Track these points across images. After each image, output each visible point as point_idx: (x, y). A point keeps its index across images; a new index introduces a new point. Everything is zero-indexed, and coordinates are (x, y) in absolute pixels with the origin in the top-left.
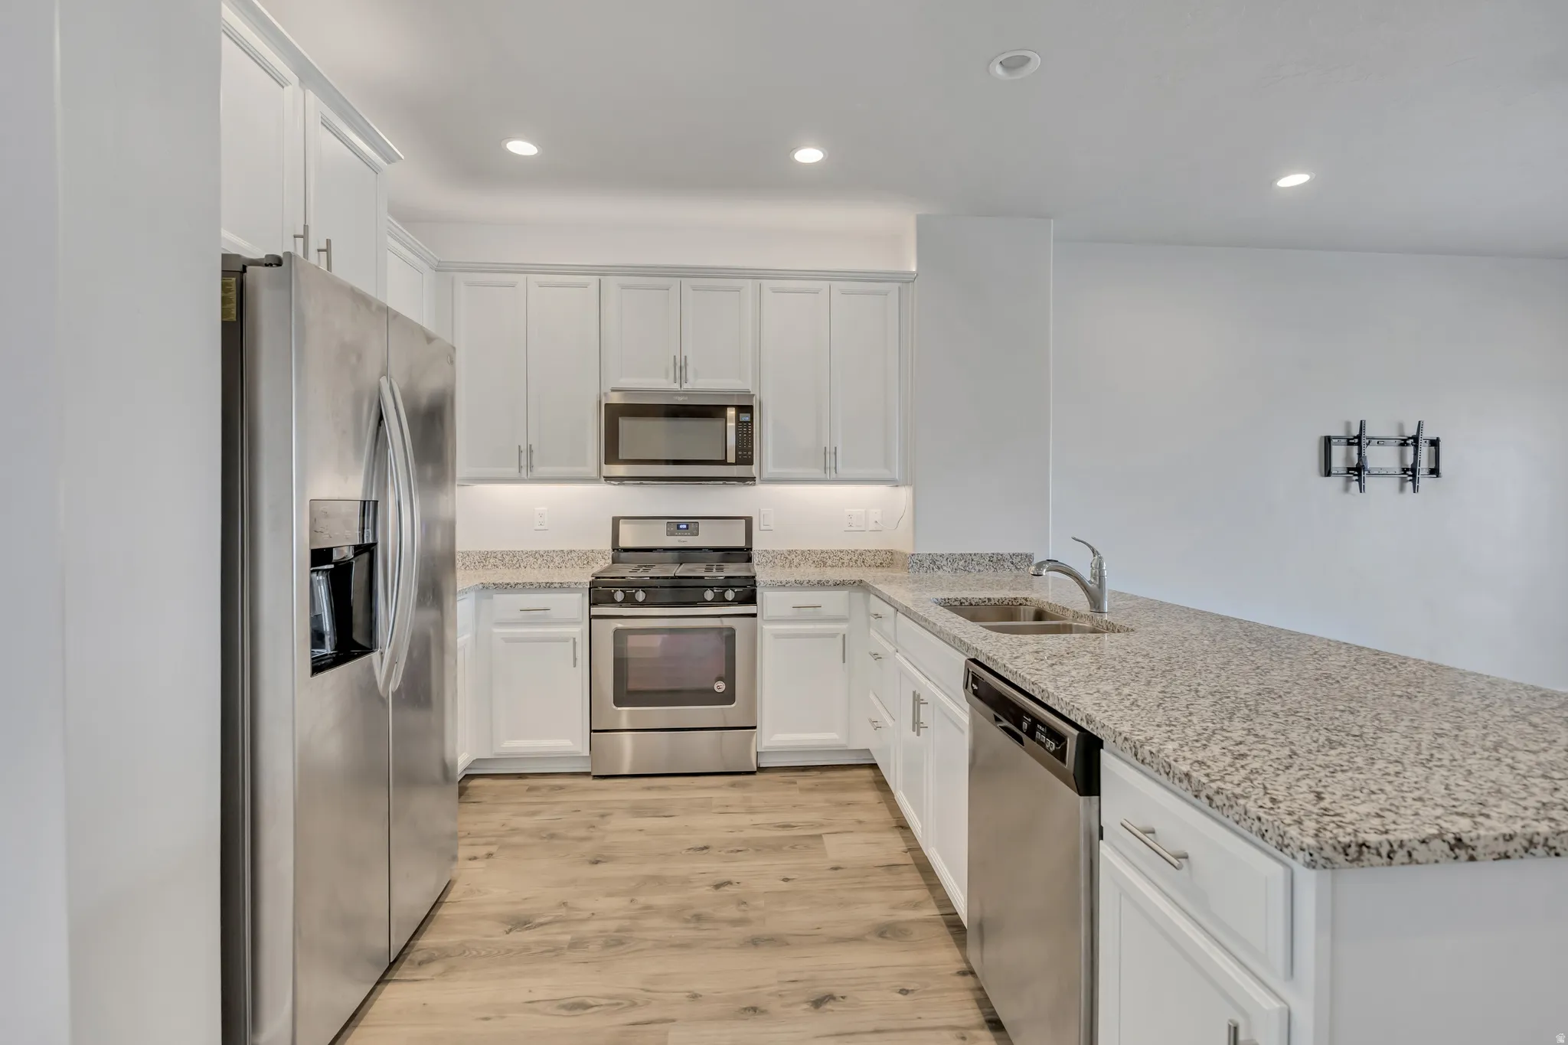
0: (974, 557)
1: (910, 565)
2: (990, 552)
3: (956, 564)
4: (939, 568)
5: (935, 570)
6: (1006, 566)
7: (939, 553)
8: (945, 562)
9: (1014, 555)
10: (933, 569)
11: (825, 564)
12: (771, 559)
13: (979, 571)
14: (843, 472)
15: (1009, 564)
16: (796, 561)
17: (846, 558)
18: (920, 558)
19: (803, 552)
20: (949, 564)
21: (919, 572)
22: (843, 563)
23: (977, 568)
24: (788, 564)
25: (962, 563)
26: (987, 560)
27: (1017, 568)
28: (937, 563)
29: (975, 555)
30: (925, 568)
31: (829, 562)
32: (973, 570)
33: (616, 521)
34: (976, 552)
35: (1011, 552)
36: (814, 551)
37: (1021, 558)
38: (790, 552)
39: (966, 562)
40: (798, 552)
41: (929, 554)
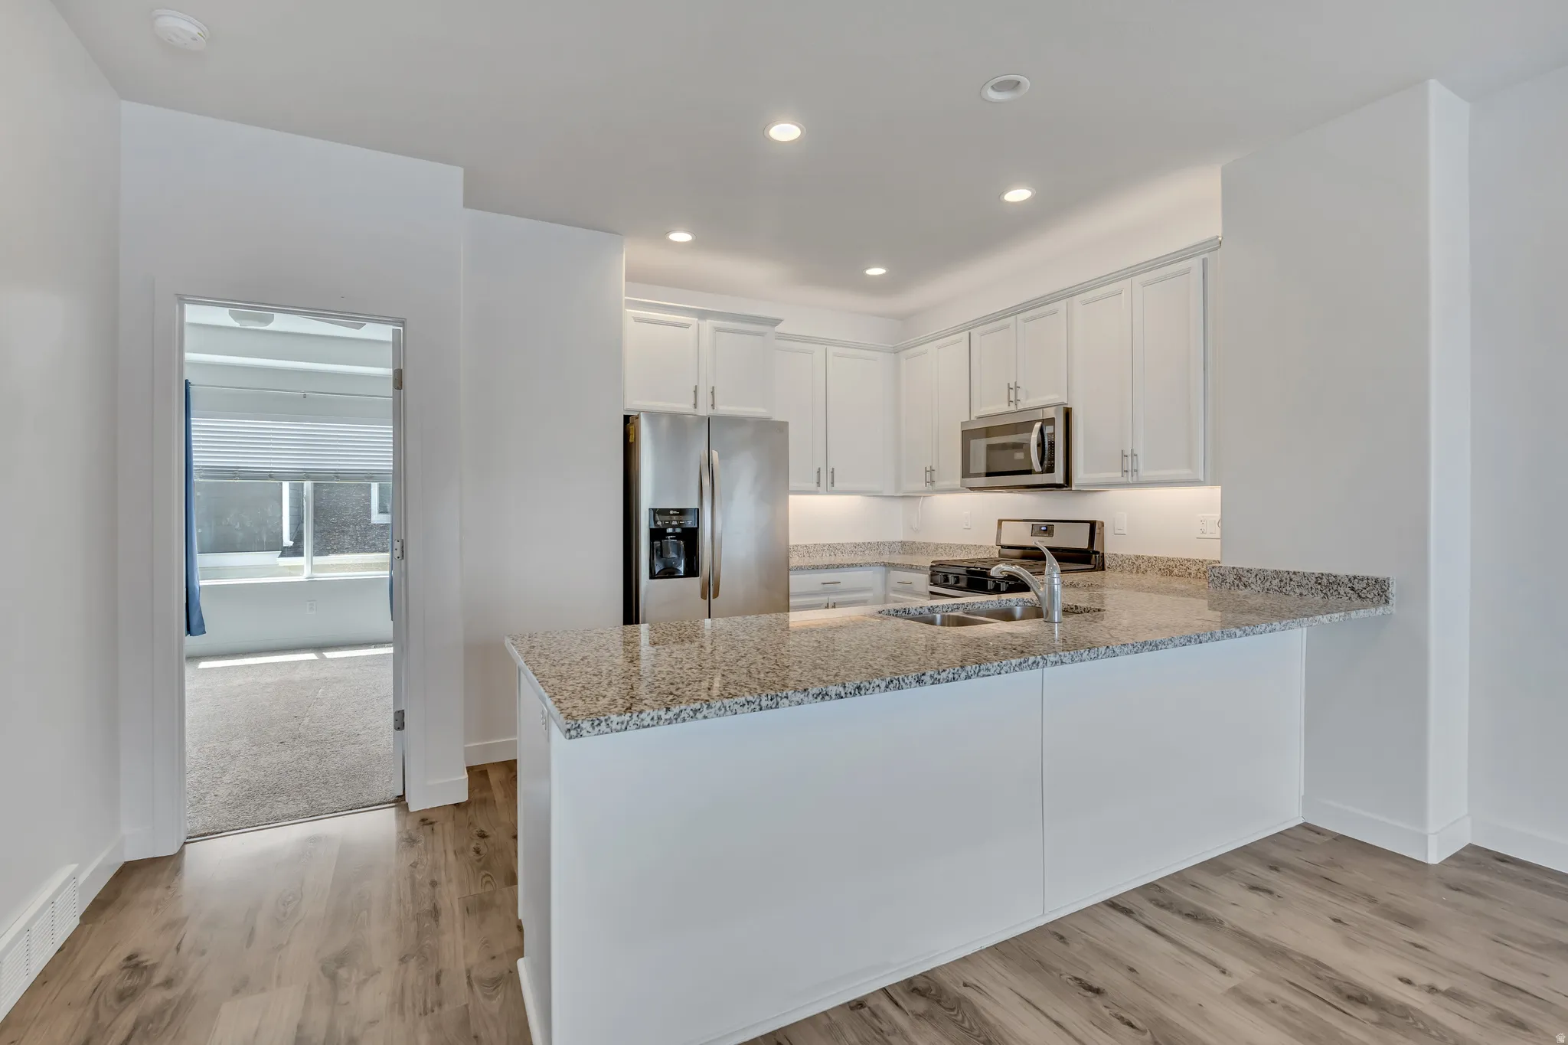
0: (1293, 576)
1: (1211, 579)
2: (1317, 571)
3: (1268, 584)
4: (1246, 586)
5: (1241, 587)
6: (1342, 592)
7: (1247, 567)
8: (1252, 579)
9: (1355, 578)
10: (1238, 586)
11: (1171, 572)
12: (1120, 563)
13: (1301, 594)
14: (1144, 474)
15: (1348, 590)
16: (1143, 567)
17: (1194, 568)
18: (1222, 572)
19: (1150, 558)
20: (1259, 582)
21: (1221, 588)
22: (1190, 574)
23: (1298, 591)
24: (1135, 570)
25: (1275, 582)
26: (1313, 582)
27: (1360, 596)
28: (1243, 579)
29: (1294, 573)
30: (1228, 584)
31: (1176, 571)
32: (1292, 593)
33: (1000, 522)
34: (1296, 570)
35: (1351, 574)
36: (1160, 559)
37: (1368, 584)
38: (1137, 557)
39: (1281, 581)
40: (1145, 558)
41: (1233, 568)
